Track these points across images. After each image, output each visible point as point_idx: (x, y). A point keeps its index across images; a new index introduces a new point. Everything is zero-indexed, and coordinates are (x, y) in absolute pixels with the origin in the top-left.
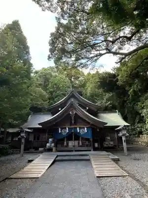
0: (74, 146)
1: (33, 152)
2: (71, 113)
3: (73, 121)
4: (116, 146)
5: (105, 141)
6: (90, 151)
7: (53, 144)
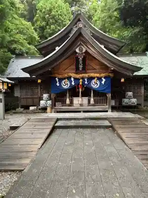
0: (81, 105)
1: (21, 113)
2: (77, 50)
3: (81, 67)
4: (140, 105)
5: (125, 98)
6: (107, 111)
7: (49, 102)
